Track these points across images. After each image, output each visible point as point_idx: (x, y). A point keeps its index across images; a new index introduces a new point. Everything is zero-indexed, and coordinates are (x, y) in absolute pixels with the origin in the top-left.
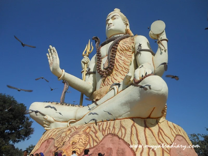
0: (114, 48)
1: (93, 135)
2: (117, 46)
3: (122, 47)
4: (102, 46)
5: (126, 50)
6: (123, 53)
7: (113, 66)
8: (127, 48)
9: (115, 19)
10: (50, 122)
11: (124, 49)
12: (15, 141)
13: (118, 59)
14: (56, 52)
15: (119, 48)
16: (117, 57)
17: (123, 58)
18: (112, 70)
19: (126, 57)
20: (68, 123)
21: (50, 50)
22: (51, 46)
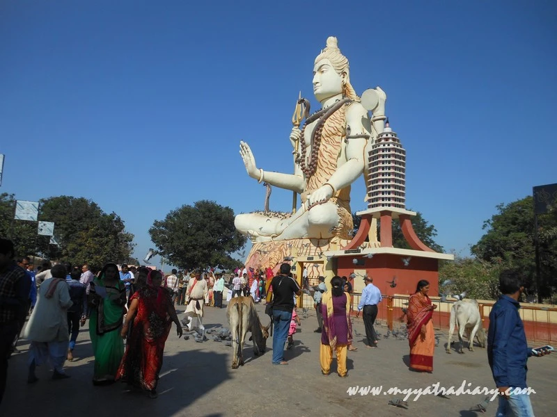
0: (317, 134)
1: (285, 252)
2: (321, 131)
3: (329, 132)
4: (307, 124)
5: (334, 134)
6: (329, 140)
7: (317, 164)
8: (334, 132)
9: (323, 72)
10: (255, 237)
11: (330, 133)
12: (229, 252)
13: (322, 151)
14: (249, 149)
15: (323, 133)
16: (321, 147)
17: (330, 148)
18: (315, 168)
19: (333, 146)
20: (270, 238)
21: (243, 147)
22: (242, 142)
